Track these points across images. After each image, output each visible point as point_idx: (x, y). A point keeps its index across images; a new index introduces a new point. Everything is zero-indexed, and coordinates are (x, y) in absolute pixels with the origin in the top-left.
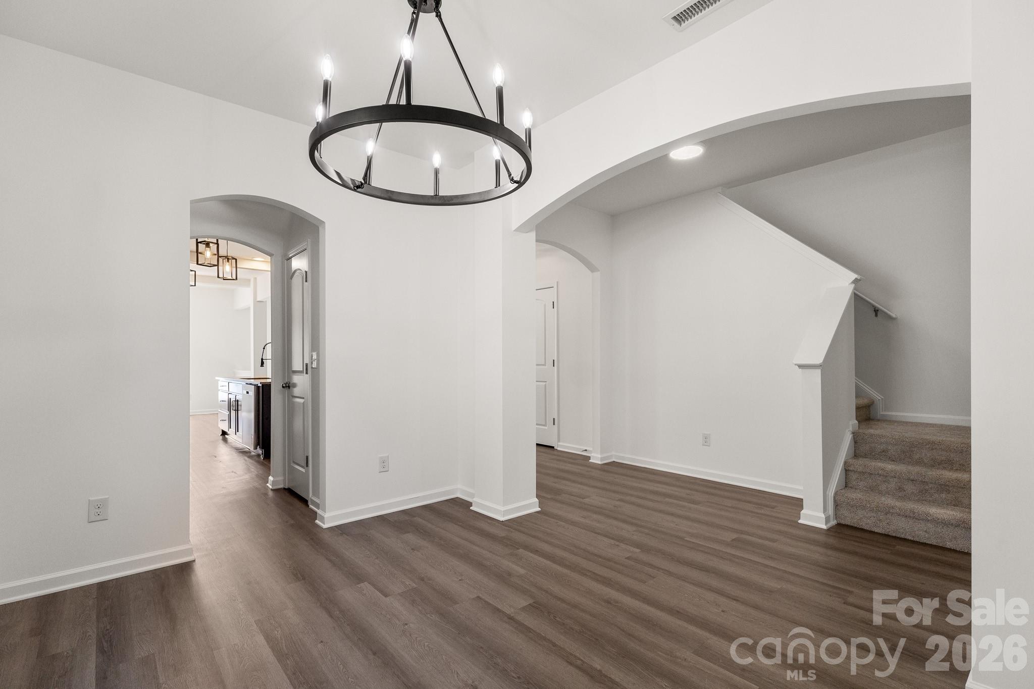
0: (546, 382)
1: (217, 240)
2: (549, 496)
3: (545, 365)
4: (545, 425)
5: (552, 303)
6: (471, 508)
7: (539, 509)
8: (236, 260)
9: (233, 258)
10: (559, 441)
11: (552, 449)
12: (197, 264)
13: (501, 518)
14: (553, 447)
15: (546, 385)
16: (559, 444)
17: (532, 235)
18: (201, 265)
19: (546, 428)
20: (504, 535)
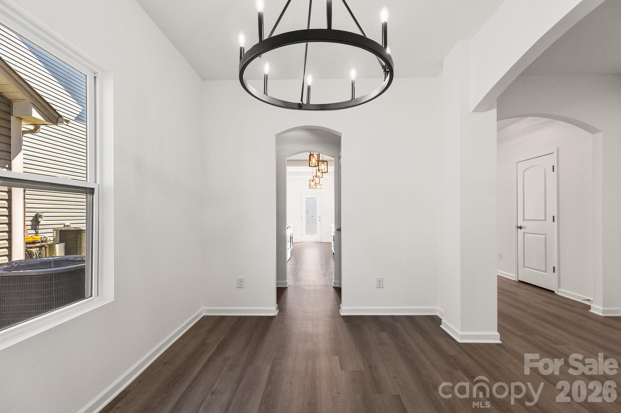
0: (546, 235)
1: (319, 154)
2: (519, 333)
3: (545, 220)
4: (546, 272)
5: (552, 167)
6: (441, 326)
7: (501, 342)
8: (327, 162)
9: (326, 161)
10: (559, 286)
11: (552, 293)
12: (309, 166)
13: (459, 341)
14: (553, 292)
15: (546, 238)
16: (560, 289)
17: (493, 113)
18: (311, 166)
19: (547, 274)
20: (453, 354)
